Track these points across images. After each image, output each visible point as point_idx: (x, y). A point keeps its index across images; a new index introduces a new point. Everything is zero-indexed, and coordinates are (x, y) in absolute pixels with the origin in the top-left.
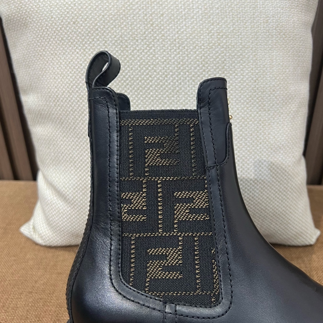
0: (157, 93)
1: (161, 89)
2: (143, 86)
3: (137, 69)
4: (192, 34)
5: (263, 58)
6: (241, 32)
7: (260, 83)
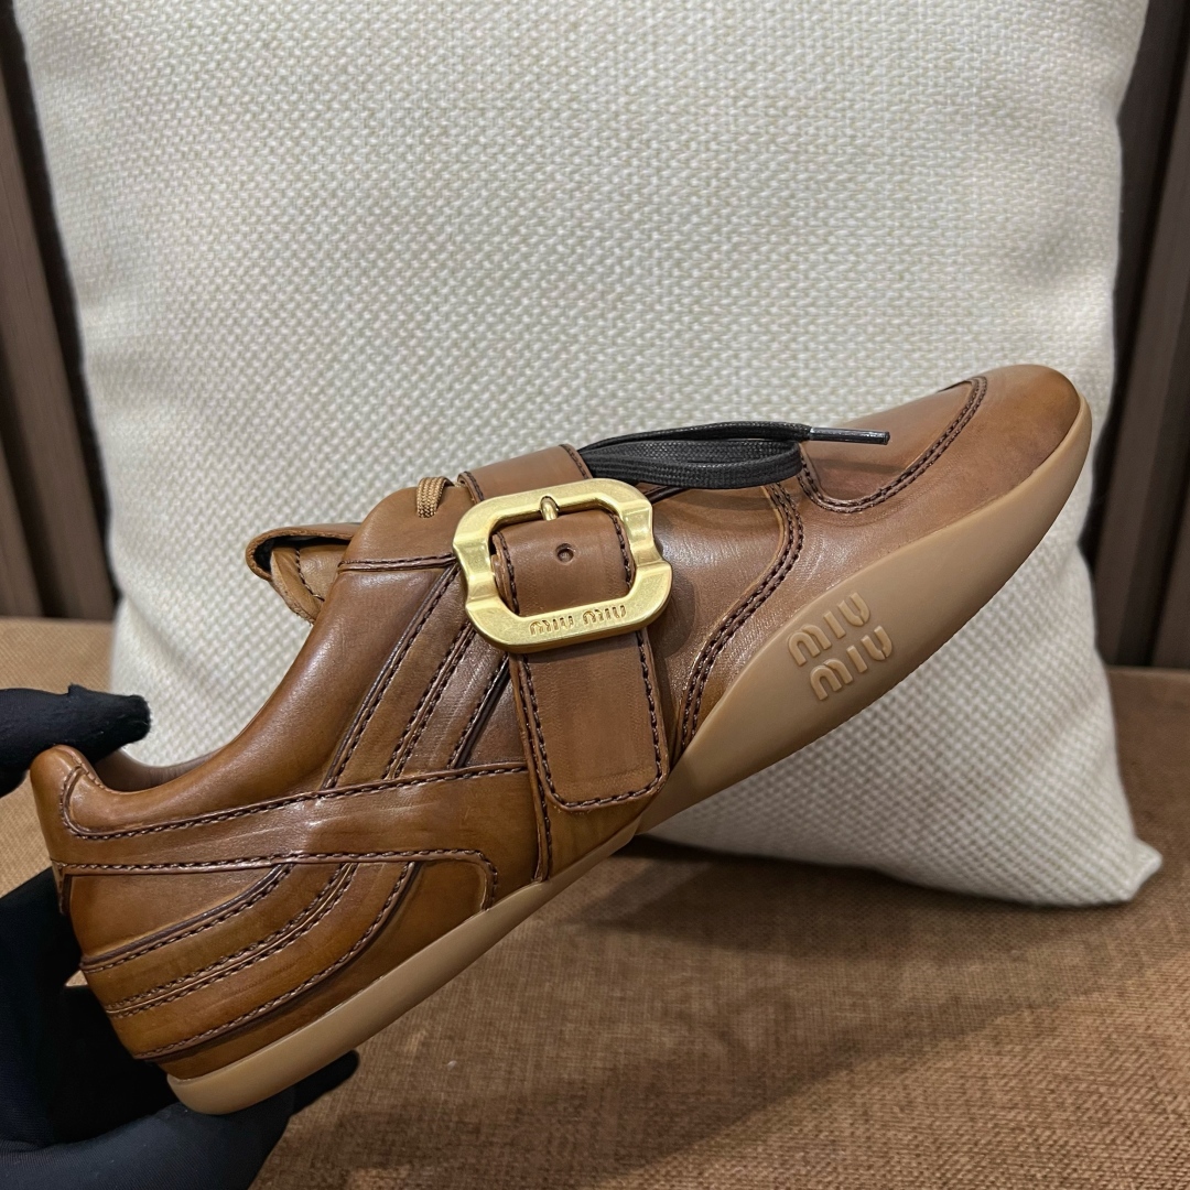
0: (545, 302)
1: (562, 285)
2: (498, 274)
3: (480, 214)
4: (676, 97)
5: (930, 193)
6: (853, 101)
7: (918, 284)
